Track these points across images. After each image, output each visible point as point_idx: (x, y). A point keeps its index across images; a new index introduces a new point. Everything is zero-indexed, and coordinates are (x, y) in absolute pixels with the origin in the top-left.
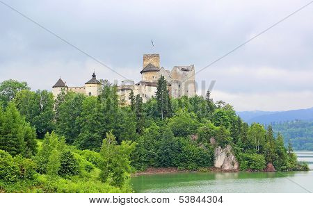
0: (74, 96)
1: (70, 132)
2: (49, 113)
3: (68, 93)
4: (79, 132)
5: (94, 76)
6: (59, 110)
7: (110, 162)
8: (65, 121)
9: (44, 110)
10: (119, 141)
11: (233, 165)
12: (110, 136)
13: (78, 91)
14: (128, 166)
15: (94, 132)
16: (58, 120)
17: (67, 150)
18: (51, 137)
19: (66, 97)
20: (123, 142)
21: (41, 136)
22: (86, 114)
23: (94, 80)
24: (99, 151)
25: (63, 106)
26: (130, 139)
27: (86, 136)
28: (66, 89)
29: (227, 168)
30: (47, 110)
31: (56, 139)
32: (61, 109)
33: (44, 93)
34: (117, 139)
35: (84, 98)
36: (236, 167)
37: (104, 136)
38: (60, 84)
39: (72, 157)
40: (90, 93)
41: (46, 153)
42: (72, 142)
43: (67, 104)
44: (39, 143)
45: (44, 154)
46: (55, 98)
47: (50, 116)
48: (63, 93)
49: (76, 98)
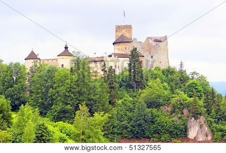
0: (47, 68)
1: (43, 104)
2: (22, 86)
3: (40, 65)
4: (52, 105)
5: (66, 48)
6: (32, 82)
7: (83, 133)
8: (38, 93)
9: (16, 82)
10: (92, 113)
11: (207, 136)
12: (83, 108)
13: (51, 64)
14: (101, 137)
15: (67, 104)
16: (31, 92)
17: (41, 122)
18: (26, 109)
19: (39, 69)
20: (96, 114)
21: (15, 108)
22: (59, 86)
23: (66, 52)
24: (72, 123)
25: (35, 78)
26: (103, 110)
27: (59, 108)
28: (39, 61)
29: (201, 139)
30: (20, 82)
31: (31, 112)
32: (34, 81)
33: (17, 65)
34: (90, 111)
35: (56, 70)
36: (209, 138)
37: (77, 108)
38: (32, 56)
39: (46, 129)
40: (63, 65)
41: (20, 125)
42: (45, 114)
43: (40, 77)
44: (14, 115)
45: (19, 126)
46: (28, 71)
47: (23, 89)
48: (36, 66)
49: (49, 71)
